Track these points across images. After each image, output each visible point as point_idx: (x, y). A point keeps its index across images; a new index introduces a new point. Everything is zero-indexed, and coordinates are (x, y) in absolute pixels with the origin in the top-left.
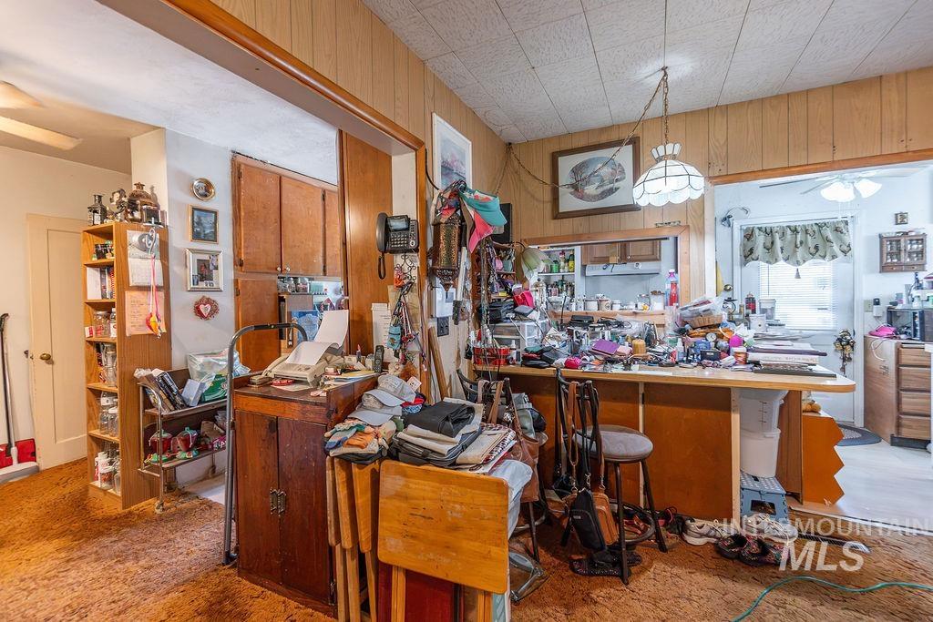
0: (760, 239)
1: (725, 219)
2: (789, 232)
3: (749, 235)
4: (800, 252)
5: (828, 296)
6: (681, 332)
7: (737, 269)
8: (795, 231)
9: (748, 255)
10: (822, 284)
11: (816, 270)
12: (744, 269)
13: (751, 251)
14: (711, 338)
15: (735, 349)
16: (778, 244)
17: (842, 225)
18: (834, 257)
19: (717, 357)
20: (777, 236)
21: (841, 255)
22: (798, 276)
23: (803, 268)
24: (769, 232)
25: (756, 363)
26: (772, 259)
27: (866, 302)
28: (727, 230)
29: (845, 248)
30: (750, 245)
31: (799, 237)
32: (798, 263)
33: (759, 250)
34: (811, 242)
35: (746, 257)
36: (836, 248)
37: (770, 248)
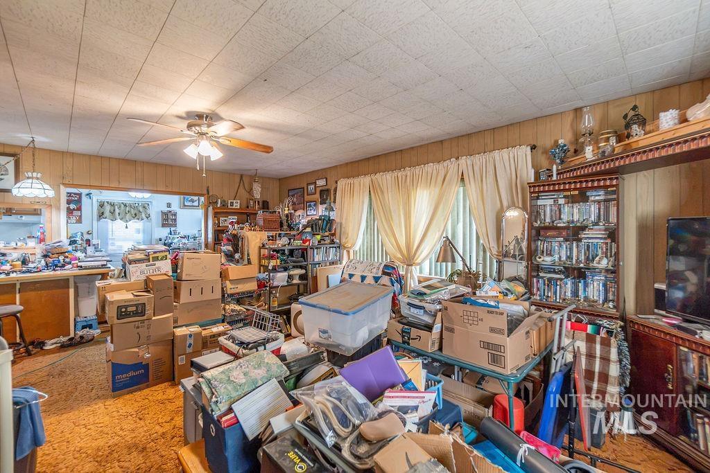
0: (108, 208)
1: (88, 195)
2: (123, 206)
3: (102, 205)
4: (128, 216)
5: (140, 237)
6: (45, 256)
7: (95, 222)
8: (125, 205)
9: (101, 215)
10: (138, 231)
11: (135, 225)
12: (100, 223)
13: (103, 213)
14: (61, 258)
15: (73, 262)
16: (117, 211)
17: (146, 205)
18: (142, 219)
19: (63, 266)
20: (116, 207)
21: (145, 219)
22: (127, 227)
23: (130, 224)
24: (112, 205)
25: (81, 267)
26: (114, 219)
27: (157, 240)
28: (89, 201)
29: (147, 216)
30: (102, 210)
31: (127, 209)
32: (127, 221)
33: (107, 214)
34: (133, 212)
35: (100, 216)
36: (143, 215)
37: (113, 213)
